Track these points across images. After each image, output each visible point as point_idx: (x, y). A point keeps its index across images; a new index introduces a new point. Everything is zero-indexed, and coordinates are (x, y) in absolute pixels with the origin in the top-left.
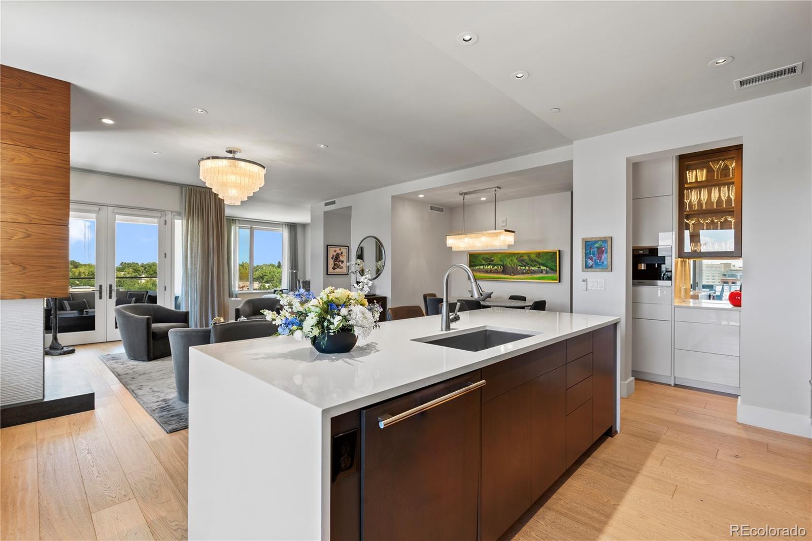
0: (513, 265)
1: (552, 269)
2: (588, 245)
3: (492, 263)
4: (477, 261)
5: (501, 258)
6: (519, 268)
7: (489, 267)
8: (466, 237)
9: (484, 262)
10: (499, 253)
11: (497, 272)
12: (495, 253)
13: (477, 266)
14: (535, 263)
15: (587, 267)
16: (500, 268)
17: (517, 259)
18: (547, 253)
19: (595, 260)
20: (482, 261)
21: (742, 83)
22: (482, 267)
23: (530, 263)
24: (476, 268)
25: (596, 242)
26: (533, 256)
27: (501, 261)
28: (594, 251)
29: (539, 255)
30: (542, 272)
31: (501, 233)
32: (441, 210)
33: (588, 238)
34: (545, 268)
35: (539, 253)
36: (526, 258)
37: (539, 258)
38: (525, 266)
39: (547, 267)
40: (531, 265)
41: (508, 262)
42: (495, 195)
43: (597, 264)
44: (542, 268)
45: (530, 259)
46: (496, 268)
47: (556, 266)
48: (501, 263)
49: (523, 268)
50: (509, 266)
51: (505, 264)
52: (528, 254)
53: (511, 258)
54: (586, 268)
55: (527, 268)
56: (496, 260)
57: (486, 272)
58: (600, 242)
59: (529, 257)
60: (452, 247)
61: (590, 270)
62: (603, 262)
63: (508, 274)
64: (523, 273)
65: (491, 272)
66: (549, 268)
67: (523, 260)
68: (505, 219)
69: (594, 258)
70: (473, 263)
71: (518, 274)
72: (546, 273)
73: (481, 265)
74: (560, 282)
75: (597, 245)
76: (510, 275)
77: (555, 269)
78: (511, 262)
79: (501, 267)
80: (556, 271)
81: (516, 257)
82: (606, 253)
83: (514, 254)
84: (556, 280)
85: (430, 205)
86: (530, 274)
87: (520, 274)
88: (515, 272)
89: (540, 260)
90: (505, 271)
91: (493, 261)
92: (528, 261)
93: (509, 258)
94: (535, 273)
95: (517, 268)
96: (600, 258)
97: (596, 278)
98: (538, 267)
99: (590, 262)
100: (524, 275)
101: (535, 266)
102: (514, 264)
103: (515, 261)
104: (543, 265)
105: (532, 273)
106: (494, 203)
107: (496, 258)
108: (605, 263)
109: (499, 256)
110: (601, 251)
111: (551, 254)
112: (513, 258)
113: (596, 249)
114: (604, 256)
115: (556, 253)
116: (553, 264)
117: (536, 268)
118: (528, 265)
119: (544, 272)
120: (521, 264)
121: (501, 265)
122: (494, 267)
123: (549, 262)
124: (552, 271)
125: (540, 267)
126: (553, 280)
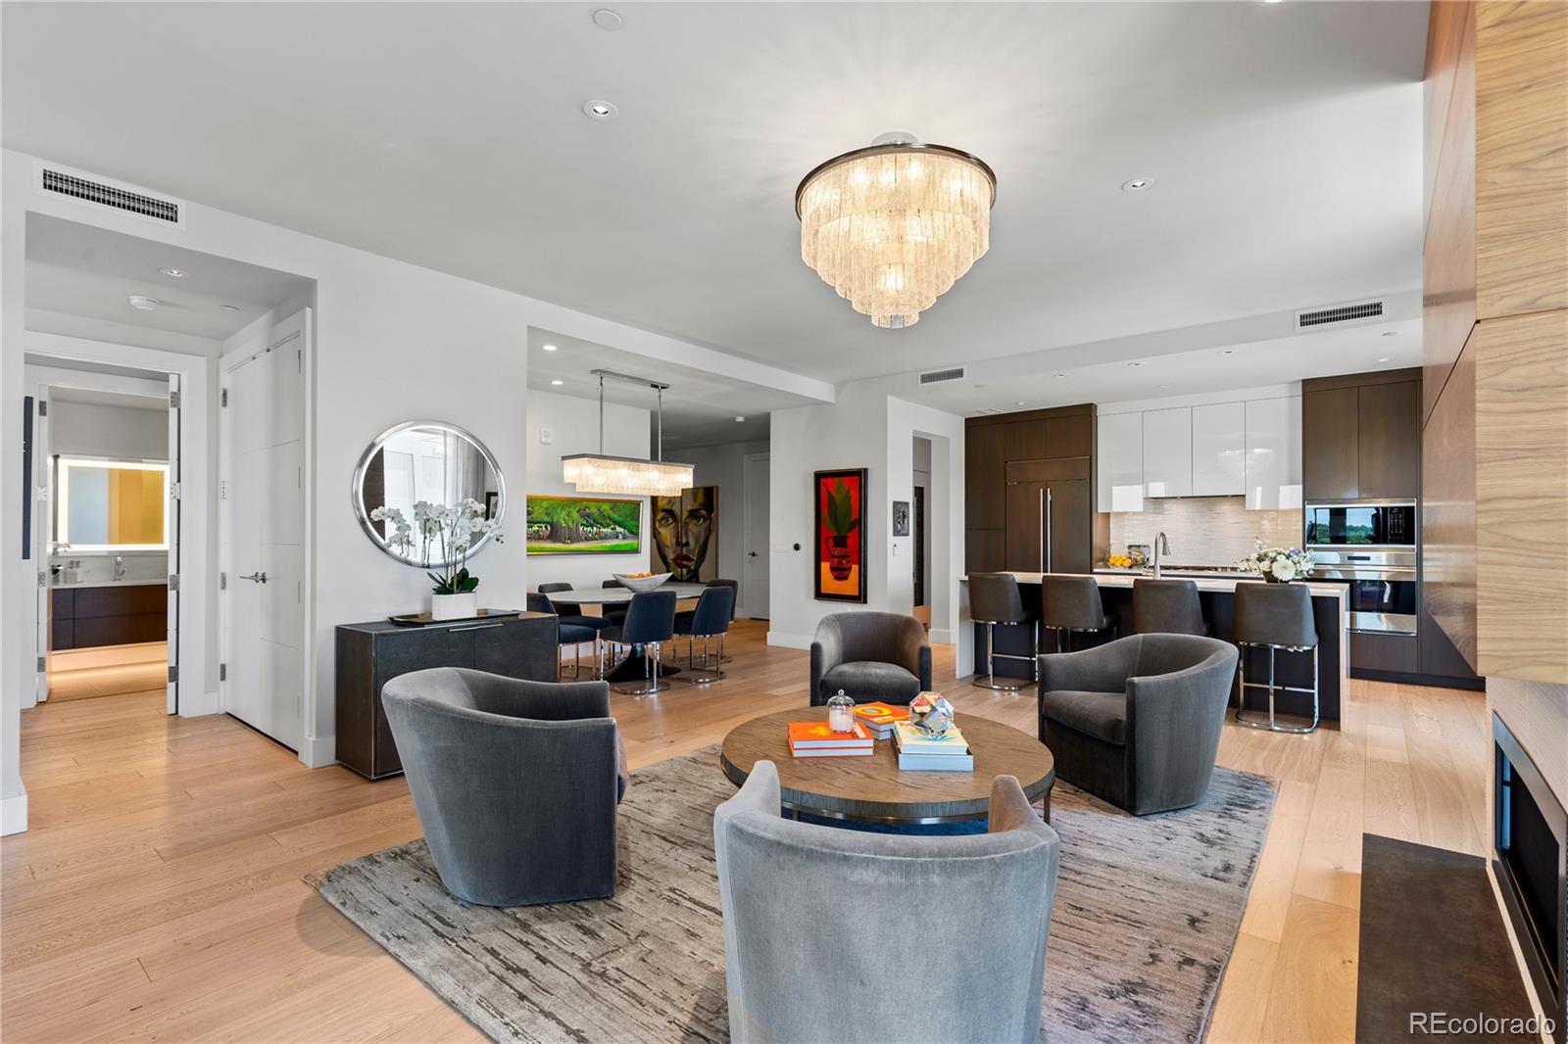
0: (571, 524)
1: (632, 532)
5: (547, 508)
6: (581, 528)
10: (544, 499)
11: (538, 537)
14: (608, 521)
16: (544, 530)
17: (578, 512)
18: (626, 505)
23: (600, 521)
26: (606, 507)
27: (548, 514)
30: (617, 537)
34: (622, 530)
36: (593, 510)
38: (592, 526)
39: (625, 528)
40: (601, 525)
41: (561, 518)
44: (619, 529)
45: (601, 512)
46: (535, 528)
47: (638, 526)
48: (547, 519)
49: (589, 528)
50: (564, 525)
51: (555, 520)
52: (598, 505)
55: (595, 528)
56: (538, 512)
59: (598, 510)
60: (575, 484)
63: (559, 541)
64: (587, 539)
66: (628, 531)
67: (588, 515)
71: (579, 541)
72: (623, 538)
74: (638, 551)
76: (564, 543)
77: (635, 531)
78: (567, 518)
79: (546, 527)
80: (637, 534)
81: (577, 509)
83: (575, 503)
84: (635, 549)
86: (600, 541)
87: (583, 540)
88: (574, 537)
89: (615, 516)
90: (554, 535)
92: (597, 518)
93: (563, 509)
95: (577, 529)
98: (612, 528)
100: (589, 542)
101: (608, 526)
102: (573, 522)
103: (575, 515)
104: (619, 524)
105: (602, 538)
107: (537, 508)
109: (545, 504)
111: (633, 507)
112: (572, 509)
115: (639, 503)
116: (636, 523)
117: (609, 530)
118: (597, 523)
119: (621, 536)
120: (584, 522)
121: (547, 523)
122: (532, 527)
123: (630, 519)
124: (632, 535)
125: (615, 528)
126: (631, 550)
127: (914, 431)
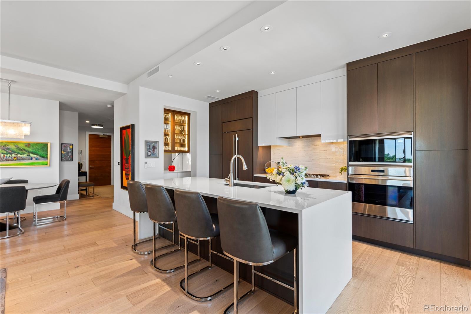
2: (147, 143)
14: (24, 151)
15: (147, 156)
18: (37, 144)
25: (152, 143)
28: (151, 148)
29: (28, 145)
30: (32, 159)
33: (147, 141)
34: (35, 156)
36: (12, 146)
37: (28, 147)
38: (11, 154)
39: (37, 155)
40: (18, 153)
42: (9, 88)
43: (152, 154)
44: (32, 155)
45: (18, 148)
47: (47, 154)
49: (9, 155)
52: (15, 144)
59: (16, 146)
62: (155, 154)
64: (7, 160)
66: (40, 156)
67: (8, 149)
69: (151, 151)
72: (36, 160)
74: (50, 165)
75: (152, 145)
80: (47, 158)
82: (157, 149)
84: (47, 165)
89: (30, 149)
92: (15, 150)
94: (22, 160)
96: (154, 151)
97: (151, 161)
98: (27, 155)
99: (149, 153)
100: (10, 162)
101: (23, 154)
104: (33, 153)
105: (19, 160)
108: (156, 154)
110: (154, 148)
111: (43, 145)
113: (152, 147)
114: (156, 150)
115: (47, 144)
116: (45, 153)
117: (25, 156)
118: (15, 153)
119: (34, 159)
123: (40, 151)
124: (43, 158)
125: (30, 155)
126: (43, 165)
127: (164, 106)
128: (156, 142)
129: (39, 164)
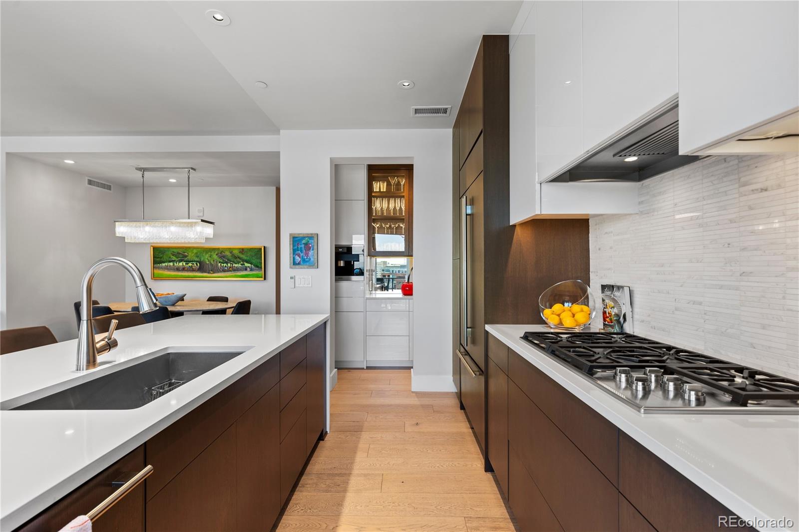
0: (212, 262)
2: (296, 240)
3: (186, 259)
4: (165, 257)
5: (196, 253)
6: (219, 264)
7: (181, 264)
8: (147, 225)
9: (174, 258)
10: (194, 248)
11: (192, 270)
12: (189, 248)
13: (164, 262)
14: (238, 260)
15: (295, 264)
16: (196, 266)
17: (217, 255)
18: (251, 249)
19: (302, 256)
20: (172, 257)
21: (417, 111)
22: (171, 264)
24: (164, 265)
25: (304, 238)
26: (236, 252)
27: (197, 257)
28: (302, 248)
29: (242, 251)
30: (246, 270)
31: (196, 223)
32: (109, 188)
33: (295, 234)
34: (249, 265)
35: (243, 249)
36: (227, 253)
37: (243, 254)
38: (227, 263)
39: (251, 264)
40: (234, 262)
41: (206, 258)
42: (189, 178)
43: (304, 261)
44: (247, 265)
45: (233, 255)
46: (190, 264)
47: (262, 263)
48: (196, 259)
49: (225, 265)
50: (208, 263)
51: (202, 260)
52: (231, 250)
53: (209, 253)
54: (293, 265)
55: (229, 265)
56: (191, 255)
57: (178, 269)
58: (307, 238)
59: (231, 253)
61: (297, 266)
62: (310, 259)
63: (205, 272)
64: (224, 271)
65: (184, 269)
66: (254, 265)
67: (224, 257)
68: (202, 208)
69: (301, 255)
70: (158, 259)
71: (218, 272)
72: (251, 270)
73: (170, 262)
74: (265, 279)
75: (304, 241)
76: (209, 273)
77: (260, 266)
78: (209, 258)
79: (196, 264)
80: (261, 268)
81: (216, 253)
82: (313, 250)
83: (214, 249)
84: (262, 277)
85: (87, 178)
86: (233, 272)
87: (221, 272)
88: (214, 270)
89: (244, 257)
90: (202, 268)
91: (186, 256)
92: (230, 258)
93: (207, 253)
94: (238, 270)
95: (217, 265)
96: (307, 254)
97: (303, 274)
98: (242, 264)
99: (298, 259)
100: (226, 273)
101: (238, 263)
102: (214, 261)
103: (215, 257)
104: (247, 262)
106: (187, 188)
107: (190, 253)
108: (312, 259)
109: (195, 251)
110: (308, 247)
111: (256, 250)
112: (213, 253)
113: (303, 246)
114: (311, 253)
115: (261, 249)
116: (258, 261)
117: (240, 265)
118: (231, 261)
119: (248, 269)
120: (221, 261)
121: (197, 261)
122: (188, 264)
123: (254, 258)
124: (257, 268)
125: (244, 264)
126: (257, 278)
128: (314, 237)
129: (253, 276)
